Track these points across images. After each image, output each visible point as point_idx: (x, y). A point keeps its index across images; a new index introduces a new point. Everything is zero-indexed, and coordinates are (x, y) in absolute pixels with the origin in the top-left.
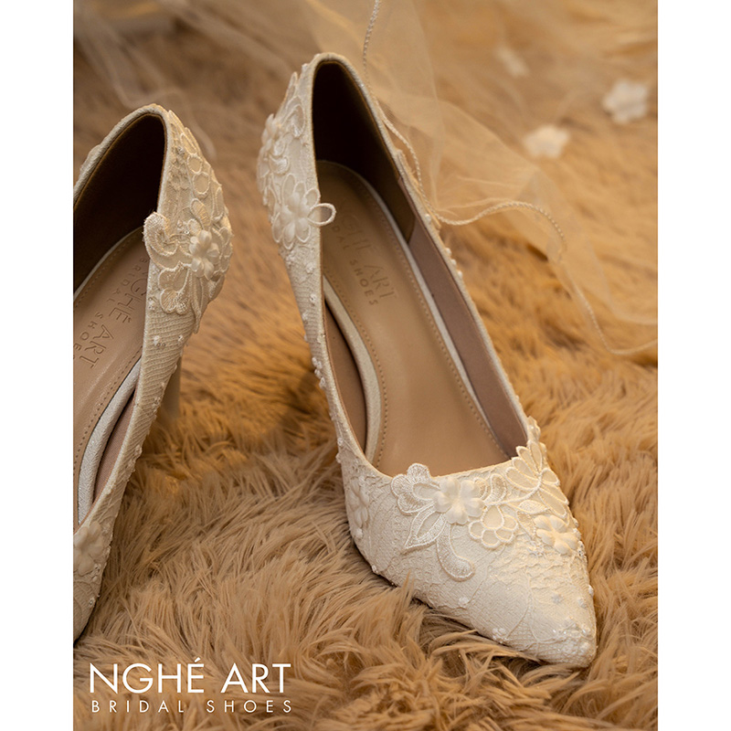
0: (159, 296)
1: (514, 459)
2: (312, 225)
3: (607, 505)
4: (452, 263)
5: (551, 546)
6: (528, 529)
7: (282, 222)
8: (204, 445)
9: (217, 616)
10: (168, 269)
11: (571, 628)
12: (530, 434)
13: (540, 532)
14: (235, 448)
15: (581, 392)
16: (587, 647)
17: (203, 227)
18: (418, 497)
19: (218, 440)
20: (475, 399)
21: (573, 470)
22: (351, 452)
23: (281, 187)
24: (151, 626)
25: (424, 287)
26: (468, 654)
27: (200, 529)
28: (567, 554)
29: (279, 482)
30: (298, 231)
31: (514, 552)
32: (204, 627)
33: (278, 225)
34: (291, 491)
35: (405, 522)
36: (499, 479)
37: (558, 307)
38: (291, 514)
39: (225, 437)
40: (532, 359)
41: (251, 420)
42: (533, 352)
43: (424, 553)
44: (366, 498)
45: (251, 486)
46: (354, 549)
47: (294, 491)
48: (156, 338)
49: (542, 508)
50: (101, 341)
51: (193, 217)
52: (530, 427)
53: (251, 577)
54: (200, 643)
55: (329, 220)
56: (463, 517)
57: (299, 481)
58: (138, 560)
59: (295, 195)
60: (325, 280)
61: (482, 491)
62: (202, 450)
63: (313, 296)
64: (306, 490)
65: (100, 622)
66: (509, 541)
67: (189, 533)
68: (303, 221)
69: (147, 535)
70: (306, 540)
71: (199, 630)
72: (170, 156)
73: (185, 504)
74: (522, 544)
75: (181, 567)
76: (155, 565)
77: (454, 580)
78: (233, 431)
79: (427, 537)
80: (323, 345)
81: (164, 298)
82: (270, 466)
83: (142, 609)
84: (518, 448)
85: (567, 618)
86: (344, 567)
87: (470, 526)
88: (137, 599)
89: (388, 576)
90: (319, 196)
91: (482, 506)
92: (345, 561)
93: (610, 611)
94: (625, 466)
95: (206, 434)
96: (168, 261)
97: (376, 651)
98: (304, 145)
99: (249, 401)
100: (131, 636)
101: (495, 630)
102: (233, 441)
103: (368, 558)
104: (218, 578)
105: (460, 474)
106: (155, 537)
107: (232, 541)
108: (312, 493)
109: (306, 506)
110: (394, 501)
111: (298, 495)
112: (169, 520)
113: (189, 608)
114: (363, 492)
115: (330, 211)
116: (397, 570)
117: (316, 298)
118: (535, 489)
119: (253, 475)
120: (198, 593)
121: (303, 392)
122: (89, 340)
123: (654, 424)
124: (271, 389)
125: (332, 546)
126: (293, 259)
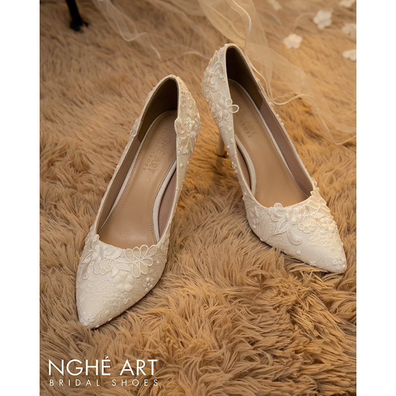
0: (181, 149)
1: (311, 197)
2: (230, 113)
3: (342, 208)
4: (280, 120)
5: (328, 230)
6: (319, 224)
7: (216, 110)
8: (187, 193)
9: (209, 262)
10: (183, 138)
11: (338, 260)
12: (313, 184)
13: (323, 225)
14: (199, 193)
15: (324, 160)
16: (345, 266)
17: (192, 119)
18: (279, 215)
19: (192, 190)
20: (289, 169)
21: (327, 195)
22: (251, 198)
23: (215, 97)
24: (188, 268)
25: (267, 128)
26: (303, 272)
27: (194, 228)
28: (334, 232)
29: (219, 207)
30: (223, 115)
31: (315, 234)
32: (206, 267)
33: (214, 111)
34: (224, 210)
35: (274, 224)
36: (307, 206)
37: (310, 121)
38: (226, 220)
39: (194, 188)
40: (302, 145)
41: (202, 180)
42: (303, 142)
43: (282, 235)
44: (258, 215)
45: (209, 209)
46: (253, 232)
47: (226, 210)
48: (181, 164)
49: (323, 215)
50: (155, 162)
51: (189, 116)
52: (313, 182)
53: (218, 246)
54: (206, 273)
55: (237, 111)
56: (296, 222)
57: (227, 207)
58: (175, 242)
59: (222, 101)
60: (236, 136)
61: (302, 212)
62: (187, 194)
63: (232, 140)
64: (230, 209)
65: (169, 267)
66: (313, 230)
67: (191, 230)
68: (226, 111)
69: (177, 232)
70: (235, 230)
71: (204, 268)
72: (180, 95)
73: (188, 219)
74: (318, 230)
75: (192, 244)
76: (182, 243)
77: (295, 245)
78: (196, 186)
79: (283, 230)
80: (237, 159)
81: (182, 149)
82: (215, 201)
83: (183, 262)
84: (311, 192)
85: (337, 257)
86: (251, 240)
87: (299, 225)
88: (180, 258)
89: (268, 242)
90: (232, 102)
91: (303, 217)
92: (250, 237)
93: (349, 251)
94: (347, 192)
95: (187, 188)
96: (183, 135)
97: (271, 274)
98: (224, 82)
99: (199, 172)
100: (181, 272)
101: (311, 262)
102: (197, 190)
103: (258, 236)
104: (206, 247)
105: (294, 205)
106: (179, 233)
107: (207, 232)
108: (232, 210)
109: (231, 216)
110: (269, 217)
111: (227, 212)
112: (183, 226)
113: (199, 260)
114: (257, 213)
115: (237, 107)
116: (272, 241)
117: (233, 140)
118: (319, 208)
119: (210, 205)
120: (201, 254)
121: (218, 167)
122: (150, 162)
123: (355, 173)
124: (205, 166)
125: (244, 232)
126: (222, 125)
